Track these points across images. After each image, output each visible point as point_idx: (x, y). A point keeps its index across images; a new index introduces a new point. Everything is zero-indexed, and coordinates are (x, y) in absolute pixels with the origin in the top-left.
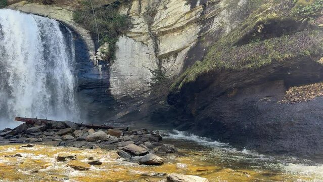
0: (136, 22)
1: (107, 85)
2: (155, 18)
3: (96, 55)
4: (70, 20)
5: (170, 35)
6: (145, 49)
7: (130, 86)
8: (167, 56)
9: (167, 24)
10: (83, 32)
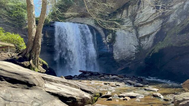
0: (125, 21)
1: (112, 54)
2: (136, 18)
3: (106, 40)
4: (93, 24)
5: (145, 26)
6: (131, 35)
7: (123, 54)
8: (143, 38)
9: (143, 20)
10: (99, 29)
